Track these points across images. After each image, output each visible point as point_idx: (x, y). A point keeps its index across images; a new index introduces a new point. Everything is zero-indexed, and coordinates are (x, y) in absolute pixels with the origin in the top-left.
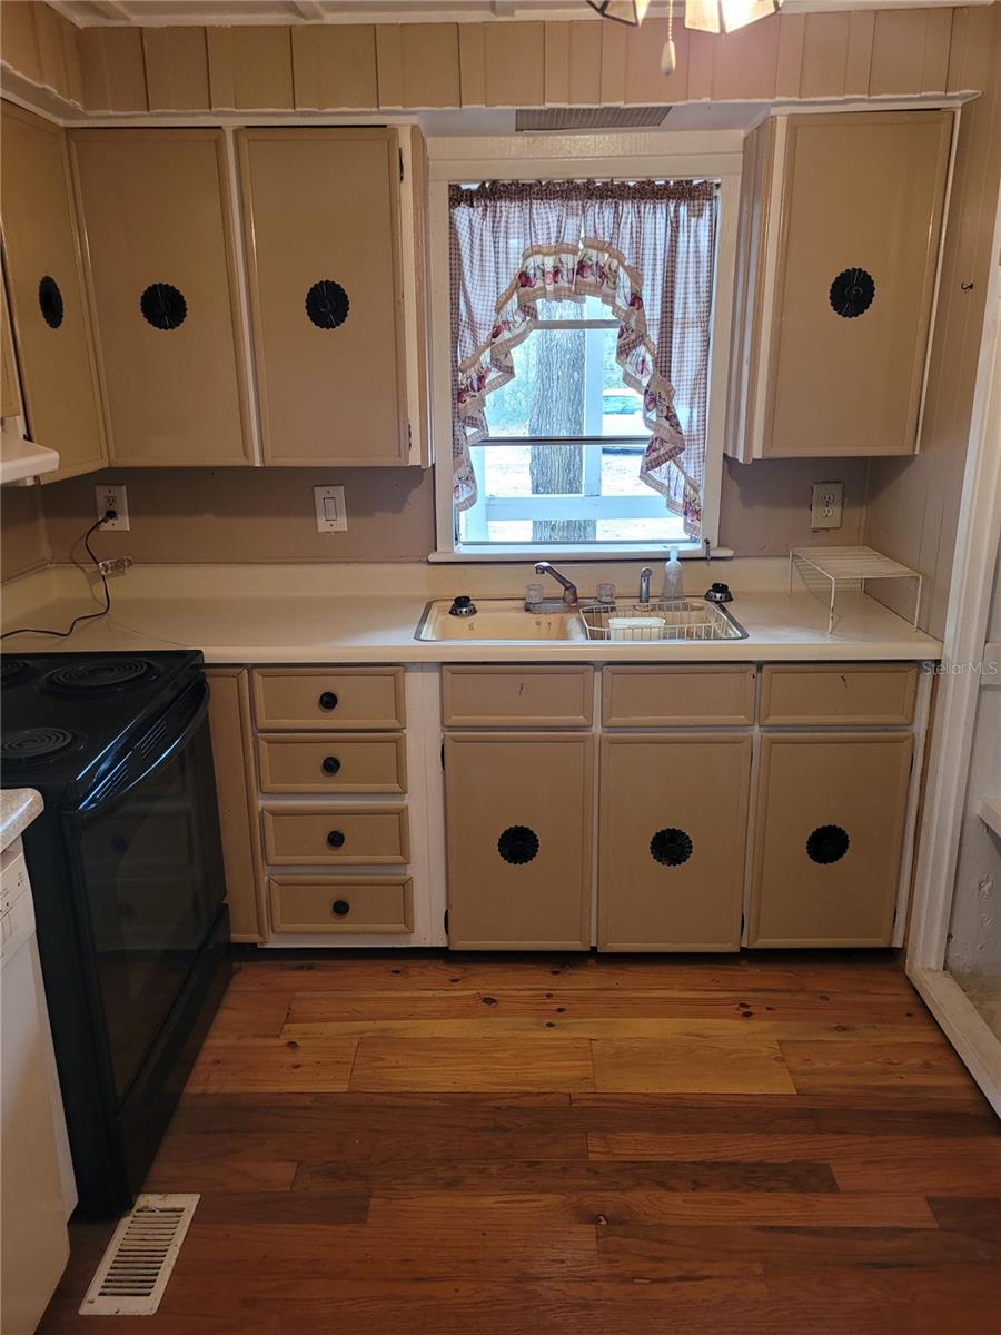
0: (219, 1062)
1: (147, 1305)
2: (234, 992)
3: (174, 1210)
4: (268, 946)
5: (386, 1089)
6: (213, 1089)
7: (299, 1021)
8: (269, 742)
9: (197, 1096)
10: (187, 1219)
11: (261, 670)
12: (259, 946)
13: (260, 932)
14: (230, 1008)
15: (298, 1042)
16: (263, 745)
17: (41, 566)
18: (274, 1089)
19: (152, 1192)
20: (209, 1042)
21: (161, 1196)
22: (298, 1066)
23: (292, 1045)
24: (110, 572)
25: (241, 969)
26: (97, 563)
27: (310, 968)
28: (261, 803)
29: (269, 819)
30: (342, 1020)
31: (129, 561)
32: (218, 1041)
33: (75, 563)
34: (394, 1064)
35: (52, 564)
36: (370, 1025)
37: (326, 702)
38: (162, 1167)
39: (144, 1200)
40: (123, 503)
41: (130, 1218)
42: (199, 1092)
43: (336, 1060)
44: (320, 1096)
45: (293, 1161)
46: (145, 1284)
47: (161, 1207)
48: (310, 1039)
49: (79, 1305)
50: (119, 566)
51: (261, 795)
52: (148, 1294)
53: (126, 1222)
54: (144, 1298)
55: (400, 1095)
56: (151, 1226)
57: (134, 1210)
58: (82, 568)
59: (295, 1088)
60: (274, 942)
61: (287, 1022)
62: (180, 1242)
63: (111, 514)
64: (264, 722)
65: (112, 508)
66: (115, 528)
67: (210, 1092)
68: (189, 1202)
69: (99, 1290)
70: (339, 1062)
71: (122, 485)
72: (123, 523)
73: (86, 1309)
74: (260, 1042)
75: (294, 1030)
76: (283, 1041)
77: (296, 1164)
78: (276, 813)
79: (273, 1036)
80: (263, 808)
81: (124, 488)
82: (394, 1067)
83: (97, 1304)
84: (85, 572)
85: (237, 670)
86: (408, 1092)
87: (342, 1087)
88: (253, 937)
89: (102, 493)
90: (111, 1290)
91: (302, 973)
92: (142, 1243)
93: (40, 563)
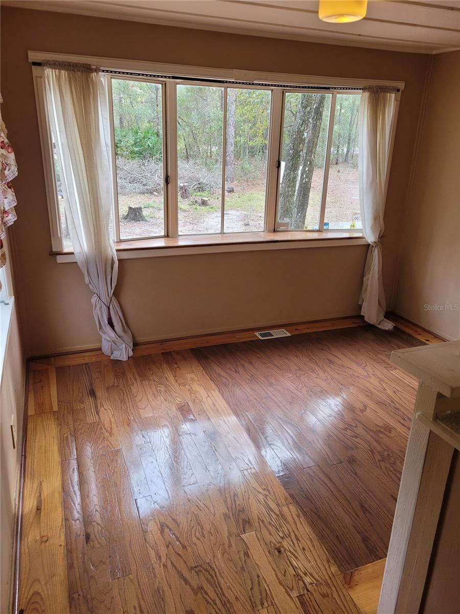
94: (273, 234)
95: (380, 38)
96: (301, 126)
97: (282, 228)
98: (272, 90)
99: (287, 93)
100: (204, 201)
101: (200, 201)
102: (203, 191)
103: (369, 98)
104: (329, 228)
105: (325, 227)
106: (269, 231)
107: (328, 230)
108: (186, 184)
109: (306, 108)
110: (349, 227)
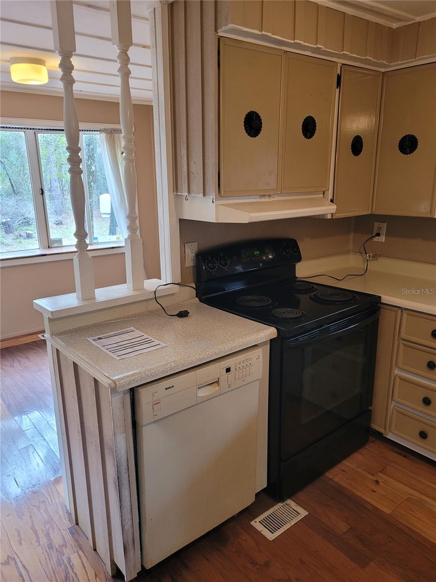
0: (344, 471)
1: (271, 536)
2: (367, 449)
3: (297, 512)
4: (388, 437)
5: (408, 525)
6: (336, 479)
7: (386, 474)
8: (405, 345)
9: (329, 479)
10: (299, 518)
11: (408, 312)
12: (384, 435)
13: (385, 429)
14: (361, 454)
15: (380, 483)
16: (402, 346)
17: (347, 252)
18: (359, 494)
19: (294, 501)
20: (345, 462)
21: (296, 504)
22: (375, 492)
23: (377, 482)
24: (371, 258)
25: (374, 441)
26: (366, 254)
27: (405, 456)
28: (397, 372)
29: (398, 380)
30: (406, 485)
31: (379, 255)
32: (348, 464)
33: (360, 253)
34: (418, 517)
35: (352, 252)
36: (418, 494)
37: (435, 334)
38: (301, 495)
39: (289, 501)
40: (384, 231)
41: (282, 505)
42: (331, 478)
43: (393, 499)
44: (377, 509)
45: (350, 525)
46: (274, 530)
47: (294, 508)
48: (386, 484)
49: (251, 521)
50: (375, 257)
51: (397, 368)
52: (273, 533)
53: (280, 505)
54: (270, 533)
55: (413, 531)
56: (287, 512)
57: (284, 503)
58: (362, 255)
59: (368, 500)
60: (390, 436)
61: (381, 472)
62: (292, 524)
63: (378, 235)
64: (403, 335)
65: (379, 232)
66: (378, 240)
67: (334, 480)
68: (304, 513)
69: (260, 520)
70: (393, 501)
71: (385, 222)
72: (382, 239)
73: (253, 523)
74: (365, 473)
75: (382, 477)
76: (374, 478)
77: (349, 527)
78: (402, 379)
79: (371, 474)
80: (396, 374)
81: (386, 224)
82: (417, 518)
83: (256, 524)
84: (363, 257)
85: (396, 309)
86: (417, 532)
87: (388, 511)
88: (382, 430)
89: (377, 224)
90: (264, 523)
91: (399, 456)
92: (281, 515)
93: (347, 251)
94: (48, 249)
95: (112, 95)
96: (88, 160)
97: (55, 245)
98: (25, 132)
99: (38, 134)
100: (29, 234)
101: (25, 235)
102: (29, 225)
103: (106, 138)
104: (99, 242)
105: (95, 241)
106: (44, 248)
107: (98, 243)
108: (9, 220)
109: (89, 145)
110: (115, 240)
